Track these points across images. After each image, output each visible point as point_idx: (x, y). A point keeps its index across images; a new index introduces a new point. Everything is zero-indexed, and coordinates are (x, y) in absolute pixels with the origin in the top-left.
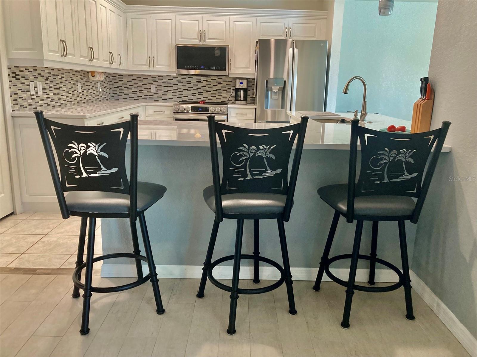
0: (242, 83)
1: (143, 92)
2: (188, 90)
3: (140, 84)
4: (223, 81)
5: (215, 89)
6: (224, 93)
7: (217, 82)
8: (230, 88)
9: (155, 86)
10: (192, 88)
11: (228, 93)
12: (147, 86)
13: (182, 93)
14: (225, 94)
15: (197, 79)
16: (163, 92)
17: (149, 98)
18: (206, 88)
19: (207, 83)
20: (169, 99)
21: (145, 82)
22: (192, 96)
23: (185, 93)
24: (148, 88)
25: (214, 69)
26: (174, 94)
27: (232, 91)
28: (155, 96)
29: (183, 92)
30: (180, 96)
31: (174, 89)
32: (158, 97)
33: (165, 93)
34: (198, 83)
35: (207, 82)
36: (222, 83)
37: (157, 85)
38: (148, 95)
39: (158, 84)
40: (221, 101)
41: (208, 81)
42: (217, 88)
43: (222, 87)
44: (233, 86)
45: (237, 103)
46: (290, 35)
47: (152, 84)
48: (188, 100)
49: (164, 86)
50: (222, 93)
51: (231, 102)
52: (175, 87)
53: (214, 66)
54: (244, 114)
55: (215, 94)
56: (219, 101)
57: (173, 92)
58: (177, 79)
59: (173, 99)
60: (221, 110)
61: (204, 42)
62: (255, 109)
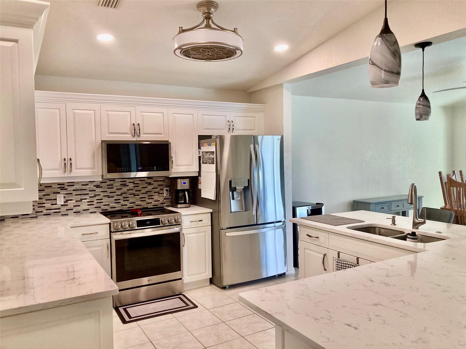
0: (185, 183)
1: (44, 205)
2: (109, 196)
4: (154, 181)
5: (144, 192)
6: (155, 195)
7: (146, 183)
8: (163, 189)
9: (62, 196)
10: (115, 194)
11: (161, 195)
12: (52, 197)
13: (102, 201)
14: (157, 197)
15: (121, 181)
16: (74, 203)
17: (54, 212)
18: (134, 192)
19: (134, 185)
20: (83, 210)
21: (48, 191)
22: (115, 203)
23: (106, 200)
24: (52, 200)
25: (155, 169)
26: (91, 203)
27: (165, 192)
28: (63, 209)
29: (102, 199)
30: (99, 205)
31: (90, 197)
32: (67, 210)
33: (78, 204)
34: (123, 186)
35: (134, 184)
36: (153, 184)
37: (66, 194)
38: (52, 209)
39: (67, 192)
40: (153, 206)
41: (136, 182)
42: (147, 191)
43: (153, 188)
44: (166, 186)
45: (179, 207)
46: (233, 128)
47: (59, 193)
48: (110, 210)
49: (76, 195)
50: (153, 196)
51: (165, 205)
52: (91, 194)
53: (155, 166)
54: (200, 221)
55: (145, 198)
56: (150, 206)
57: (88, 200)
58: (95, 184)
59: (89, 210)
60: (175, 220)
61: (139, 138)
62: (211, 212)
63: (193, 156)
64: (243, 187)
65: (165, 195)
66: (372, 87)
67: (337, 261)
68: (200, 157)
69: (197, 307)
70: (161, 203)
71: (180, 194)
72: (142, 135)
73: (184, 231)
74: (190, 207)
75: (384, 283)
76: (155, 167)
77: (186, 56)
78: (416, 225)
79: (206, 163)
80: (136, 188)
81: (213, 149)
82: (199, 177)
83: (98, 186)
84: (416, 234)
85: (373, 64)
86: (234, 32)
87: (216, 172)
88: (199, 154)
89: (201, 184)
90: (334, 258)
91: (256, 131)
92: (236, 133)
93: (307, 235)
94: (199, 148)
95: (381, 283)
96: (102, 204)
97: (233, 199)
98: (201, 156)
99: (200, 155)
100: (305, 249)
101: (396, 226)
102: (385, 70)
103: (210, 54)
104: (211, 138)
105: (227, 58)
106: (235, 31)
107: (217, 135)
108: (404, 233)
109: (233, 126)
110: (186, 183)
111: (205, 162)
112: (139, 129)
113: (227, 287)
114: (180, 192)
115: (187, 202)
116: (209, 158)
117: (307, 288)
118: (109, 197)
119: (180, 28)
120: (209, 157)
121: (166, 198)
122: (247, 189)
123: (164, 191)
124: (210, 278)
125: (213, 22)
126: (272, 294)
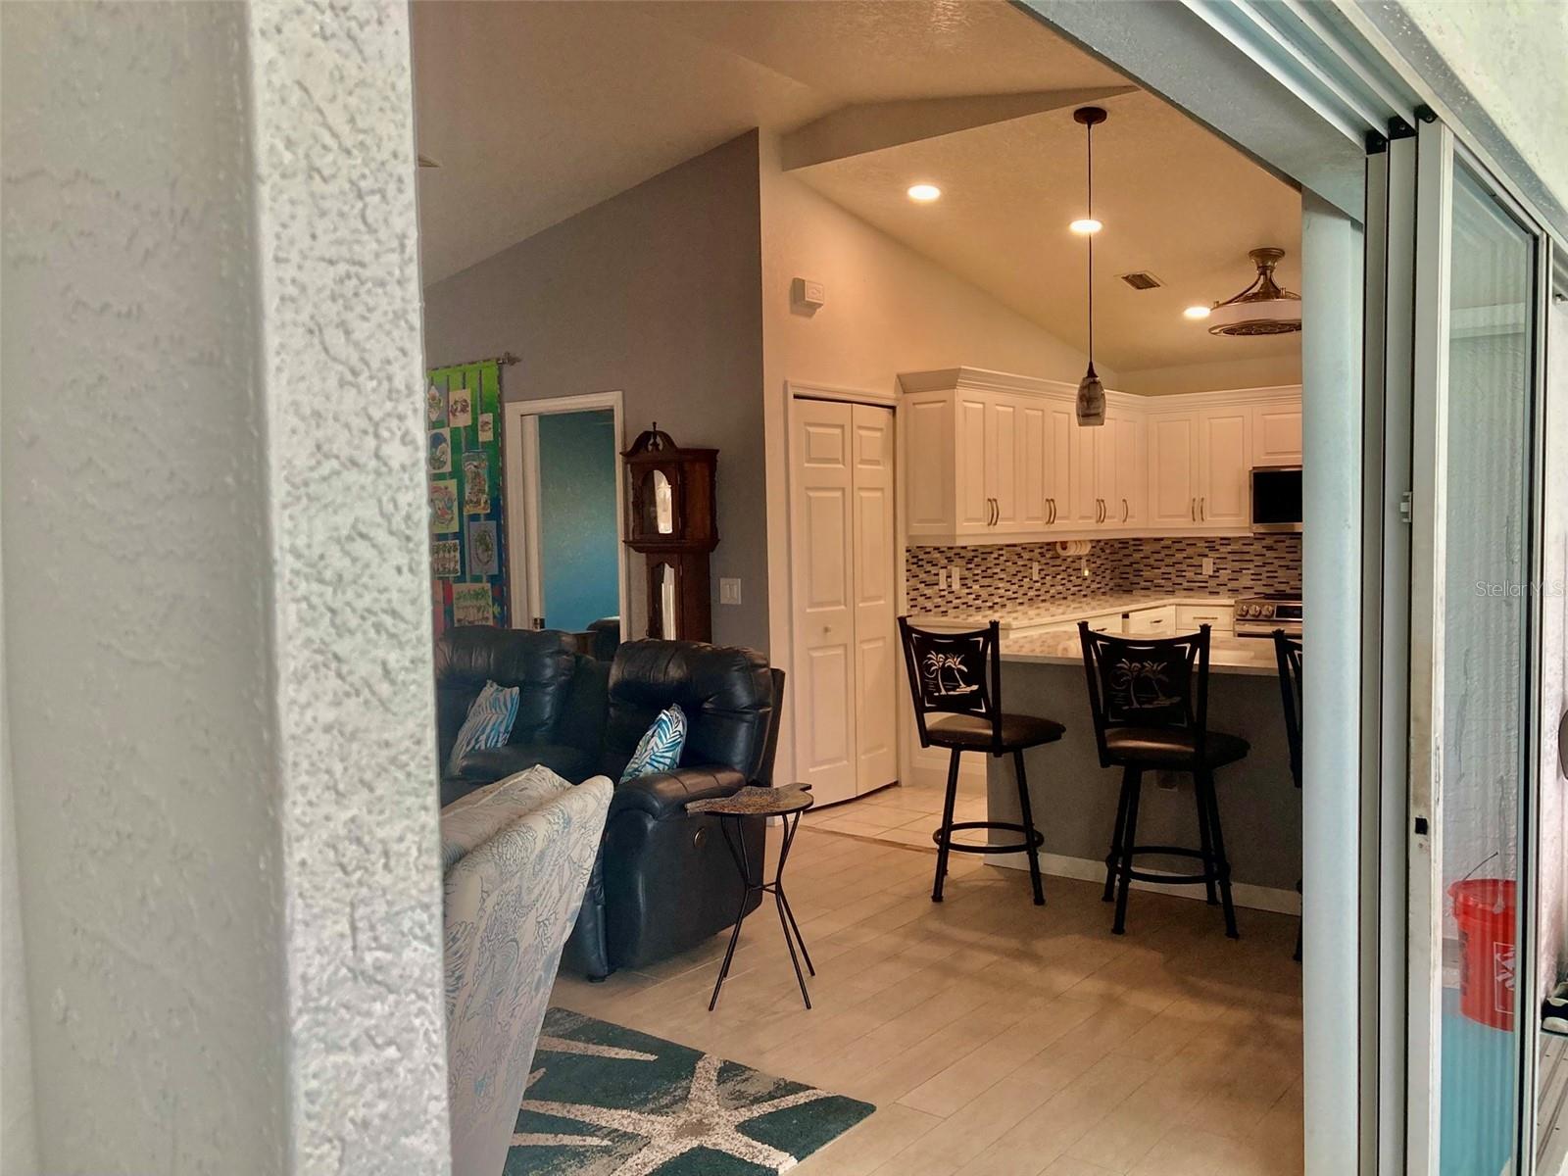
1: (1184, 574)
3: (1179, 556)
9: (1212, 561)
12: (1196, 561)
13: (1276, 575)
16: (1229, 574)
17: (1200, 587)
20: (1245, 588)
21: (1190, 551)
23: (1281, 573)
24: (1196, 566)
26: (1256, 577)
28: (1212, 583)
29: (1276, 572)
30: (1270, 581)
31: (1256, 566)
32: (1218, 585)
33: (1235, 575)
37: (1218, 558)
38: (1196, 582)
39: (1218, 556)
47: (1206, 556)
48: (1289, 591)
49: (1233, 561)
52: (1258, 561)
57: (1252, 572)
58: (1264, 543)
83: (1269, 548)
96: (1276, 580)
118: (1288, 568)
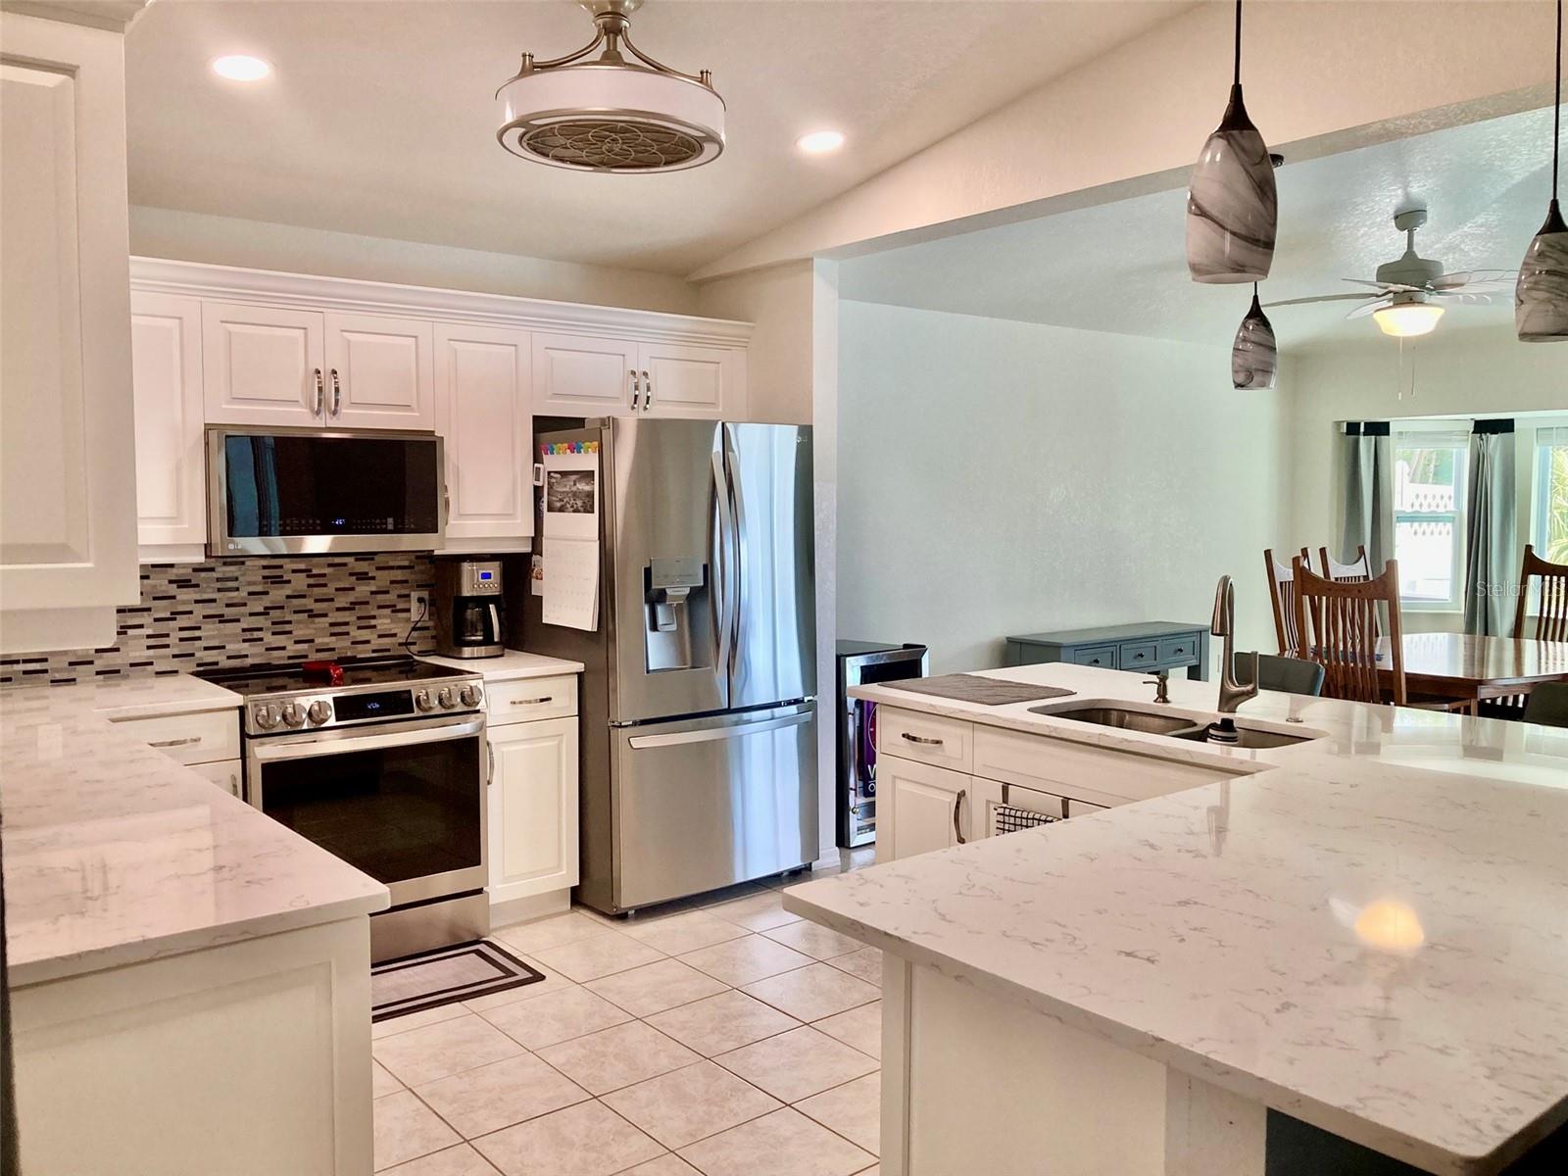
0: (486, 576)
2: (222, 616)
4: (378, 569)
5: (344, 605)
6: (380, 617)
7: (351, 574)
8: (408, 596)
10: (242, 609)
11: (401, 615)
13: (197, 633)
14: (388, 621)
15: (265, 567)
17: (25, 672)
18: (309, 603)
19: (312, 581)
20: (132, 665)
22: (245, 641)
23: (210, 632)
25: (390, 527)
26: (158, 641)
27: (414, 606)
28: (59, 661)
29: (199, 628)
30: (187, 648)
31: (156, 620)
32: (71, 664)
34: (272, 583)
35: (308, 576)
36: (373, 578)
38: (17, 662)
40: (374, 651)
41: (315, 572)
42: (353, 600)
43: (372, 593)
44: (418, 586)
45: (466, 656)
46: (648, 398)
48: (225, 663)
50: (374, 617)
51: (414, 649)
52: (161, 609)
53: (390, 517)
54: (542, 700)
55: (346, 624)
56: (364, 652)
57: (150, 632)
58: (173, 574)
59: (151, 663)
60: (463, 699)
61: (335, 419)
62: (577, 673)
63: (514, 485)
64: (687, 591)
65: (414, 616)
66: (1194, 280)
67: (1001, 811)
68: (538, 491)
69: (543, 978)
70: (401, 641)
71: (469, 611)
72: (344, 410)
73: (491, 735)
74: (502, 656)
75: (1188, 851)
76: (390, 520)
77: (535, 150)
78: (1228, 701)
79: (562, 510)
80: (316, 590)
81: (588, 461)
82: (535, 558)
83: (183, 583)
84: (1235, 725)
85: (1202, 213)
86: (701, 82)
87: (599, 538)
88: (537, 479)
89: (541, 579)
90: (988, 802)
91: (720, 410)
92: (656, 412)
93: (904, 736)
94: (537, 459)
95: (1179, 851)
96: (197, 643)
97: (654, 627)
98: (543, 487)
99: (539, 484)
100: (898, 781)
101: (1169, 705)
102: (1234, 233)
103: (617, 148)
104: (584, 427)
105: (667, 163)
106: (703, 78)
107: (605, 416)
108: (1195, 725)
109: (648, 389)
110: (490, 574)
111: (558, 505)
112: (337, 390)
113: (630, 913)
114: (470, 605)
115: (496, 640)
116: (575, 495)
117: (977, 868)
118: (222, 619)
119: (524, 56)
120: (574, 489)
121: (419, 625)
122: (702, 594)
123: (410, 601)
124: (574, 890)
125: (628, 45)
126: (881, 886)
